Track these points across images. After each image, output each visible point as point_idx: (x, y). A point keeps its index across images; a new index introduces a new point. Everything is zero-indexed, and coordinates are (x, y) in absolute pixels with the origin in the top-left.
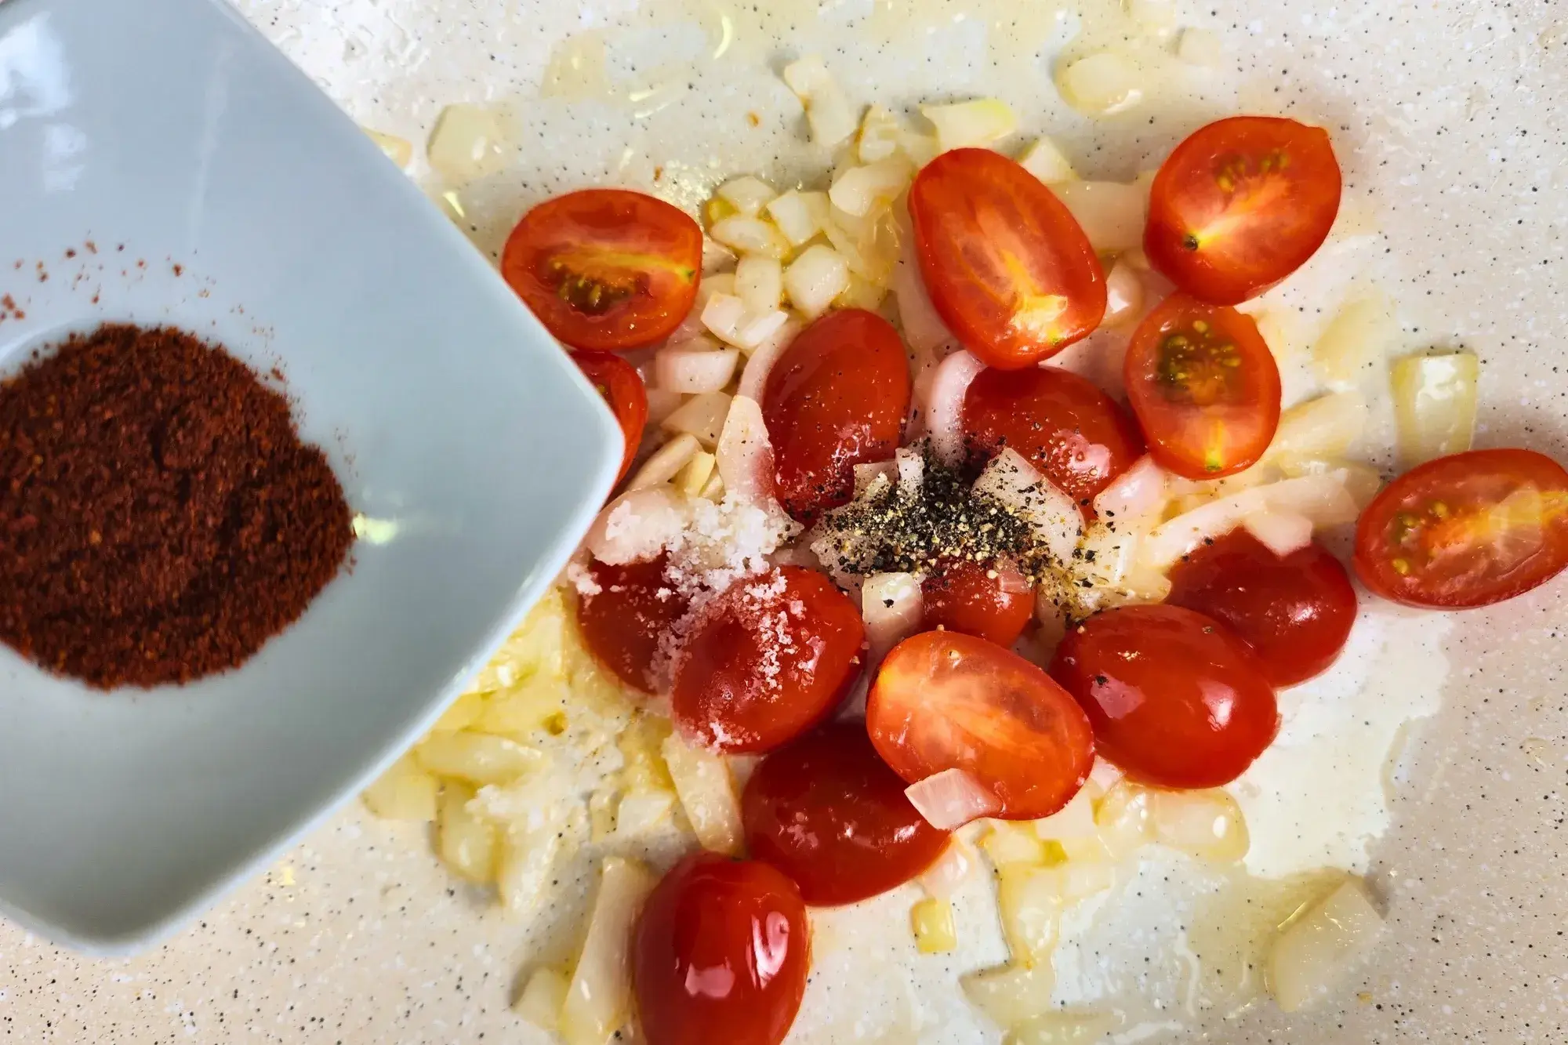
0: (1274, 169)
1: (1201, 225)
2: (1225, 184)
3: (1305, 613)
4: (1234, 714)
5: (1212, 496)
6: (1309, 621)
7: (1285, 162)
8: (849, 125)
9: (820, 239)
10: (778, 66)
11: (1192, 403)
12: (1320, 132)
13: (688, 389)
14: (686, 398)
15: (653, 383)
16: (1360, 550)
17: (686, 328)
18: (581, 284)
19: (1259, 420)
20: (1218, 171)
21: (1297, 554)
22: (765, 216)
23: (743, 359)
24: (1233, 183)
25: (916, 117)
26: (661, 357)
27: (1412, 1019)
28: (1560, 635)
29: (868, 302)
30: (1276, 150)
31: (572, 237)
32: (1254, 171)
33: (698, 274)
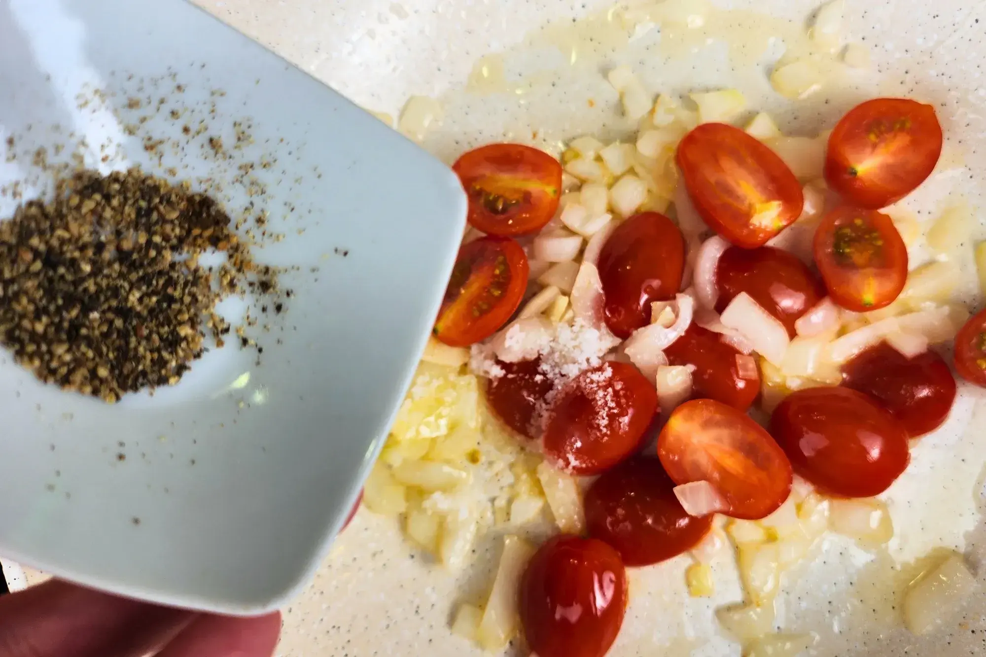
0: (902, 129)
1: (860, 162)
2: (872, 137)
3: (924, 393)
4: (882, 453)
5: (866, 322)
6: (927, 398)
7: (908, 125)
8: (649, 106)
9: (631, 171)
10: (605, 71)
11: (854, 267)
12: (929, 108)
13: (553, 259)
14: (552, 265)
15: (532, 256)
16: (957, 354)
17: (552, 224)
18: (491, 198)
19: (895, 277)
20: (868, 130)
21: (920, 357)
22: (599, 159)
23: (585, 243)
24: (878, 137)
25: (687, 100)
26: (537, 241)
29: (659, 208)
30: (903, 118)
31: (486, 171)
32: (890, 129)
33: (559, 192)
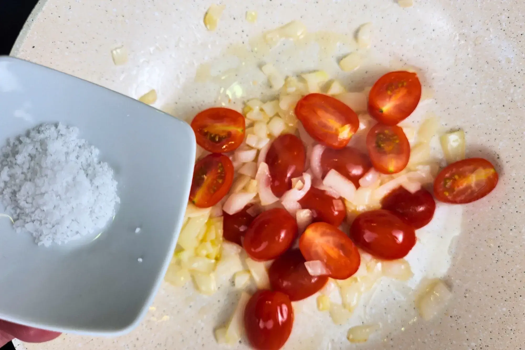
0: (403, 86)
1: (383, 106)
2: (389, 92)
3: (421, 209)
4: (404, 239)
5: (393, 178)
6: (422, 212)
7: (405, 84)
8: (283, 83)
9: (277, 115)
10: (260, 66)
11: (385, 153)
12: (414, 74)
13: (244, 161)
14: (244, 164)
15: (234, 159)
16: (435, 189)
17: (242, 145)
18: (212, 136)
19: (404, 159)
20: (387, 89)
21: (418, 192)
22: (262, 110)
23: (258, 152)
24: (391, 92)
25: (300, 77)
26: (236, 153)
27: (461, 319)
28: (493, 208)
29: (292, 132)
30: (402, 81)
31: (209, 122)
32: (397, 87)
33: (244, 130)
